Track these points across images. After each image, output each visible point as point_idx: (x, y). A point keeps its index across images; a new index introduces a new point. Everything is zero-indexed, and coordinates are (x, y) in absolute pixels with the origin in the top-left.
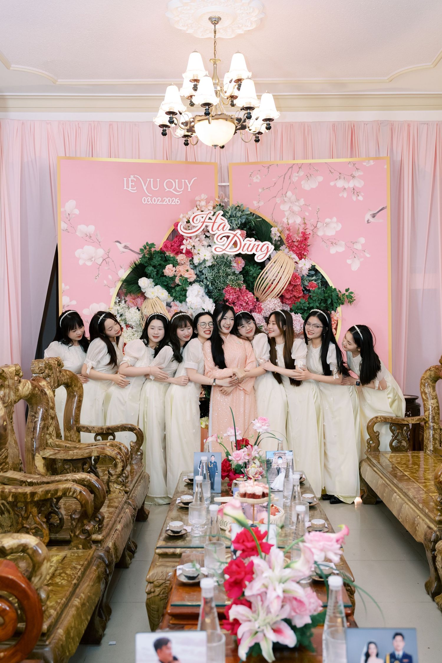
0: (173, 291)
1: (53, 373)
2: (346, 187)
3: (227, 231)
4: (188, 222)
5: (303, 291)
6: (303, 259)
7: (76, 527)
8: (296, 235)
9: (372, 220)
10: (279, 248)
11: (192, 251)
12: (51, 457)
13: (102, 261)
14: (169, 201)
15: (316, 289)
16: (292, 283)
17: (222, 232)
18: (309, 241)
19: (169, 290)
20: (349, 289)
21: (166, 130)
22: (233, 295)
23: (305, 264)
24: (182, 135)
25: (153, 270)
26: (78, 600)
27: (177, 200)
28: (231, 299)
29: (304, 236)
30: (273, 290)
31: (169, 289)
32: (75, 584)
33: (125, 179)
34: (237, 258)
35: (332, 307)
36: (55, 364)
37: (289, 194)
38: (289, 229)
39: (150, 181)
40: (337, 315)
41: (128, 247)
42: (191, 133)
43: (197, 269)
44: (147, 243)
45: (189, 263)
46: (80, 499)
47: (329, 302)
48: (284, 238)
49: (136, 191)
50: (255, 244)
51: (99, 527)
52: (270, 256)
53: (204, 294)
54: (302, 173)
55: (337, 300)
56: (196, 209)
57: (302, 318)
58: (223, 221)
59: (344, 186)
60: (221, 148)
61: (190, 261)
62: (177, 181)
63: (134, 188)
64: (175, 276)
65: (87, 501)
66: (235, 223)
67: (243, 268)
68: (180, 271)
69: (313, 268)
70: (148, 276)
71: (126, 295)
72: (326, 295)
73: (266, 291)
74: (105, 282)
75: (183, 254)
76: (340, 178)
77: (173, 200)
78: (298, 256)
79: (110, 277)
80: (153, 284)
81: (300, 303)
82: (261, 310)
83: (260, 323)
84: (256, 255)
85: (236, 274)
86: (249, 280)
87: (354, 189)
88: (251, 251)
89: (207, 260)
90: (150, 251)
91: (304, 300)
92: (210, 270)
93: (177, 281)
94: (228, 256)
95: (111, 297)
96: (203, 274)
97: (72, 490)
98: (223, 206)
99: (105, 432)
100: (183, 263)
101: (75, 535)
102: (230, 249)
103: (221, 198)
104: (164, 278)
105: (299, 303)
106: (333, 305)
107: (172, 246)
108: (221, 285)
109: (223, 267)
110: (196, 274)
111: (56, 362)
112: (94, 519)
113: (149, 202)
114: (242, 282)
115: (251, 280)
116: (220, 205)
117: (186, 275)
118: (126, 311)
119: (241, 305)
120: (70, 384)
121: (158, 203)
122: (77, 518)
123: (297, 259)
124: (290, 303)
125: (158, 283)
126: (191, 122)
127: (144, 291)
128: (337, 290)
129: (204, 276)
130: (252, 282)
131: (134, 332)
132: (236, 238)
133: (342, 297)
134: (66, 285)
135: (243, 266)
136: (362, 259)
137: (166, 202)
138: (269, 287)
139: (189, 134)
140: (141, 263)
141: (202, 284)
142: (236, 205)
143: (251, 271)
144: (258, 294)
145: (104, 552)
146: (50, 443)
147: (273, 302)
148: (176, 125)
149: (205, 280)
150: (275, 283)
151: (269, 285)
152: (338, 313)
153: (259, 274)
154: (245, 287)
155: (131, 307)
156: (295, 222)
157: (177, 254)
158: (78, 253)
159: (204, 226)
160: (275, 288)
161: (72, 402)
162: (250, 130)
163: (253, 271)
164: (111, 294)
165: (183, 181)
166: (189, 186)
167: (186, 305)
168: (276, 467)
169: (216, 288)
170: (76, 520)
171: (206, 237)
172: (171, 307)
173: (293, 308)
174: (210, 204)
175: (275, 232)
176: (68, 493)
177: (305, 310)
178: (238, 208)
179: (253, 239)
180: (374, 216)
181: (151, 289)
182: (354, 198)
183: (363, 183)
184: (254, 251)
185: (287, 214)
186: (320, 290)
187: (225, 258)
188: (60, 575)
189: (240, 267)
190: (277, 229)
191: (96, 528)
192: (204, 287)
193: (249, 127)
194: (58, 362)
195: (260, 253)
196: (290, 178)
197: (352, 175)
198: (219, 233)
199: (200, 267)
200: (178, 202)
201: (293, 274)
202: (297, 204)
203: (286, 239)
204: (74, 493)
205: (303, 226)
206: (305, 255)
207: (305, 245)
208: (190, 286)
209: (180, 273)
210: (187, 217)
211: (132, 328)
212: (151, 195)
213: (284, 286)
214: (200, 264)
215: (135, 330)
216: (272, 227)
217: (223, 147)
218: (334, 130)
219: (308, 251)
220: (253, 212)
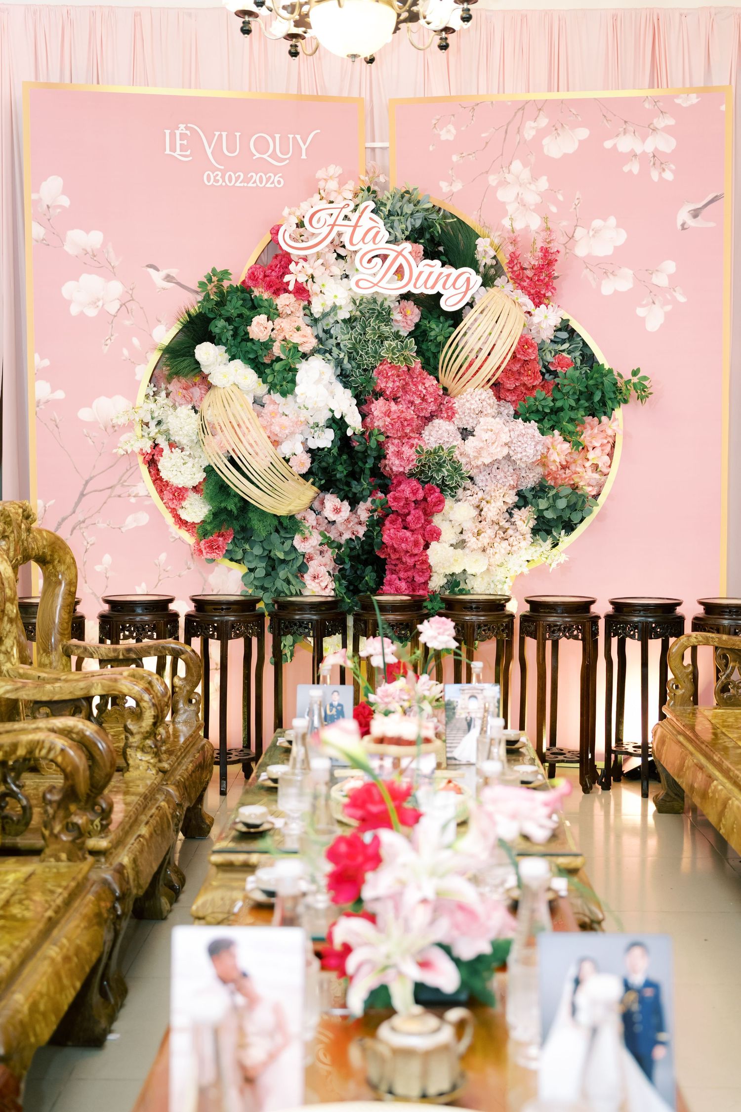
0: (268, 371)
1: (13, 532)
2: (638, 151)
3: (383, 244)
4: (300, 225)
5: (543, 374)
6: (543, 306)
7: (54, 817)
8: (529, 255)
9: (691, 222)
10: (493, 282)
11: (309, 288)
12: (8, 696)
13: (118, 307)
14: (261, 178)
15: (570, 371)
16: (519, 356)
17: (371, 246)
18: (556, 266)
19: (259, 369)
20: (638, 370)
21: (249, 23)
22: (394, 381)
23: (546, 317)
24: (284, 33)
25: (225, 327)
26: (56, 949)
27: (277, 179)
28: (390, 390)
29: (545, 256)
30: (477, 371)
31: (259, 367)
32: (50, 919)
33: (167, 132)
34: (404, 303)
35: (603, 409)
36: (17, 513)
37: (517, 166)
38: (514, 242)
39: (220, 136)
40: (614, 426)
41: (173, 278)
42: (303, 29)
43: (320, 325)
44: (214, 270)
45: (302, 313)
46: (62, 763)
47: (597, 397)
48: (504, 260)
49: (190, 158)
50: (441, 274)
51: (102, 825)
52: (473, 298)
53: (334, 379)
54: (543, 121)
55: (614, 393)
56: (317, 197)
57: (538, 431)
58: (374, 224)
59: (633, 150)
60: (368, 62)
61: (304, 309)
62: (277, 136)
63: (186, 151)
64: (272, 340)
65: (76, 768)
66: (399, 227)
67: (417, 326)
68: (282, 330)
69: (565, 326)
70: (213, 339)
71: (169, 380)
72: (591, 382)
73: (464, 374)
74: (125, 352)
75: (290, 292)
76: (625, 133)
77: (270, 177)
78: (533, 300)
79: (135, 341)
80: (227, 356)
81: (535, 399)
82: (454, 413)
83: (451, 440)
84: (442, 295)
85: (400, 336)
86: (428, 350)
87: (654, 156)
88: (433, 287)
89: (341, 308)
90: (219, 287)
91: (544, 393)
92: (347, 328)
93: (277, 350)
94: (386, 299)
95: (139, 383)
96: (331, 337)
97: (47, 745)
98: (374, 192)
99: (121, 657)
100: (289, 312)
101: (52, 833)
102: (388, 282)
103: (371, 175)
104: (249, 344)
105: (532, 400)
106: (605, 405)
107: (265, 276)
108: (368, 361)
109: (375, 321)
110: (317, 337)
111: (20, 511)
112: (93, 809)
113: (217, 181)
114: (415, 355)
115: (433, 349)
116: (369, 189)
117: (296, 338)
118: (169, 413)
119: (412, 403)
120: (49, 558)
121: (238, 184)
122: (55, 801)
123: (530, 306)
124: (514, 399)
125: (237, 356)
126: (301, 6)
127: (206, 371)
128: (615, 373)
129: (333, 341)
130: (434, 353)
131: (184, 457)
132: (401, 260)
133: (624, 388)
134: (42, 358)
135: (417, 320)
136: (668, 308)
137: (255, 182)
138: (470, 365)
139: (299, 31)
140: (201, 313)
141: (329, 357)
142: (404, 190)
143: (433, 329)
144: (447, 379)
145: (112, 872)
146: (8, 671)
147: (478, 397)
148: (271, 11)
149: (335, 350)
150: (483, 355)
151: (469, 360)
152: (615, 420)
153: (449, 337)
154: (420, 365)
155: (181, 405)
156: (527, 227)
157: (277, 293)
158: (68, 289)
159: (333, 234)
160: (481, 366)
161: (54, 596)
162: (429, 23)
163: (437, 330)
164: (137, 378)
165: (291, 136)
166: (304, 148)
167: (296, 402)
168: (463, 716)
169: (359, 367)
170: (55, 805)
171: (339, 256)
172: (263, 406)
173: (520, 411)
174: (347, 186)
175: (484, 250)
176: (37, 751)
177: (546, 414)
178: (407, 196)
179: (438, 263)
180: (696, 214)
181: (222, 366)
182: (655, 175)
183: (673, 143)
184: (439, 289)
185: (510, 209)
186: (579, 372)
187: (379, 303)
188: (20, 902)
189: (409, 322)
190: (488, 240)
191: (97, 826)
192: (332, 364)
193: (425, 18)
194: (24, 511)
195: (452, 291)
196: (518, 132)
197: (652, 126)
198: (366, 248)
199: (324, 322)
200: (279, 182)
201: (522, 337)
202: (533, 187)
203: (509, 263)
204: (50, 750)
205: (544, 234)
206: (548, 298)
207: (550, 276)
208: (303, 361)
209: (282, 335)
210: (298, 213)
211: (182, 450)
212: (222, 167)
213: (502, 362)
214: (325, 315)
215: (188, 453)
216: (478, 236)
217: (371, 61)
218: (614, 27)
219: (554, 288)
220: (438, 205)
